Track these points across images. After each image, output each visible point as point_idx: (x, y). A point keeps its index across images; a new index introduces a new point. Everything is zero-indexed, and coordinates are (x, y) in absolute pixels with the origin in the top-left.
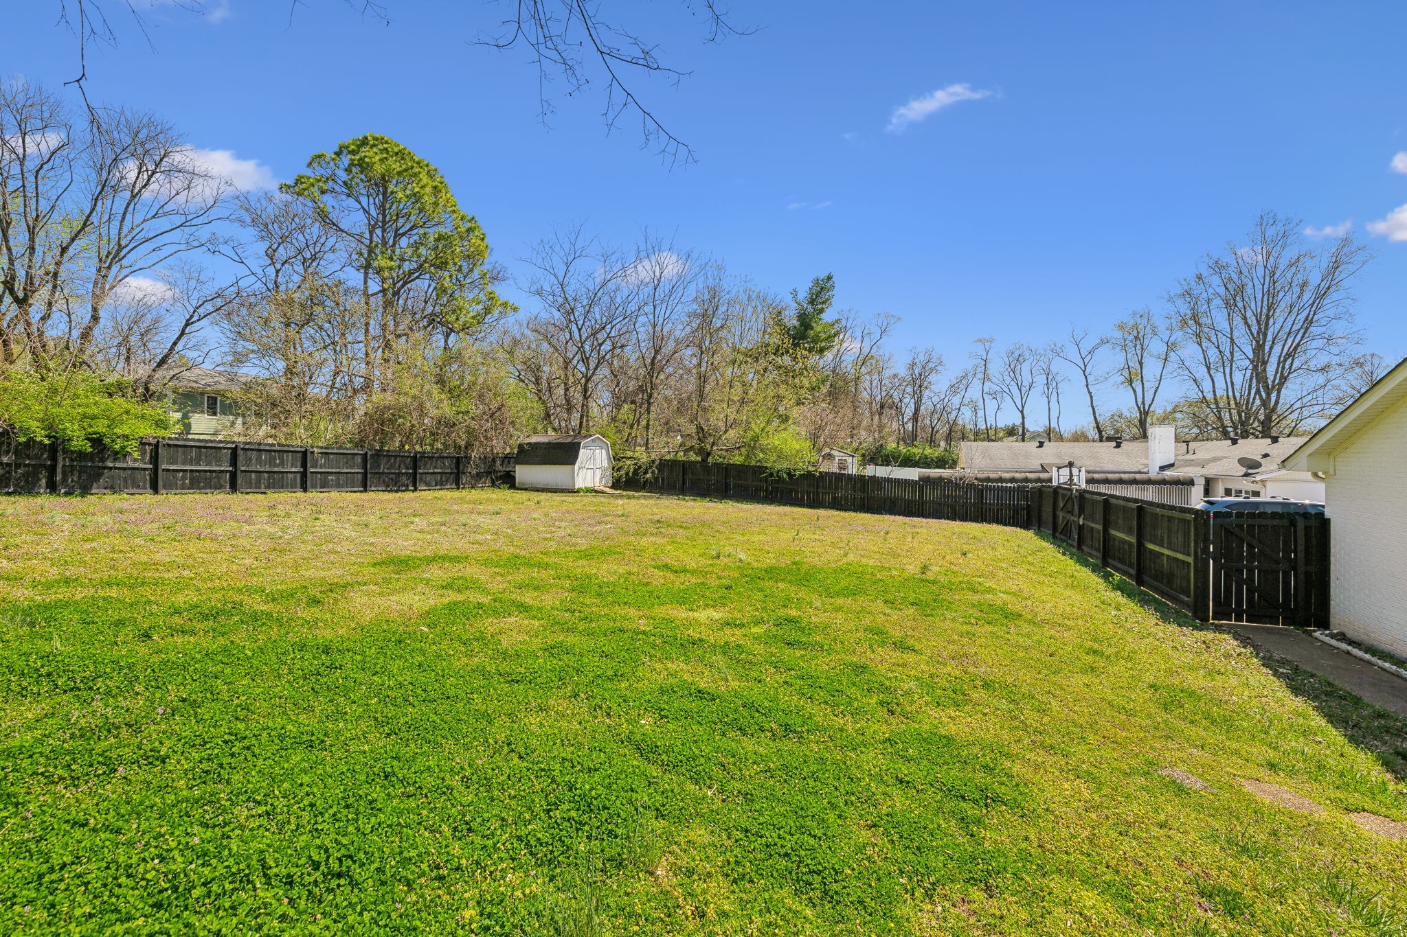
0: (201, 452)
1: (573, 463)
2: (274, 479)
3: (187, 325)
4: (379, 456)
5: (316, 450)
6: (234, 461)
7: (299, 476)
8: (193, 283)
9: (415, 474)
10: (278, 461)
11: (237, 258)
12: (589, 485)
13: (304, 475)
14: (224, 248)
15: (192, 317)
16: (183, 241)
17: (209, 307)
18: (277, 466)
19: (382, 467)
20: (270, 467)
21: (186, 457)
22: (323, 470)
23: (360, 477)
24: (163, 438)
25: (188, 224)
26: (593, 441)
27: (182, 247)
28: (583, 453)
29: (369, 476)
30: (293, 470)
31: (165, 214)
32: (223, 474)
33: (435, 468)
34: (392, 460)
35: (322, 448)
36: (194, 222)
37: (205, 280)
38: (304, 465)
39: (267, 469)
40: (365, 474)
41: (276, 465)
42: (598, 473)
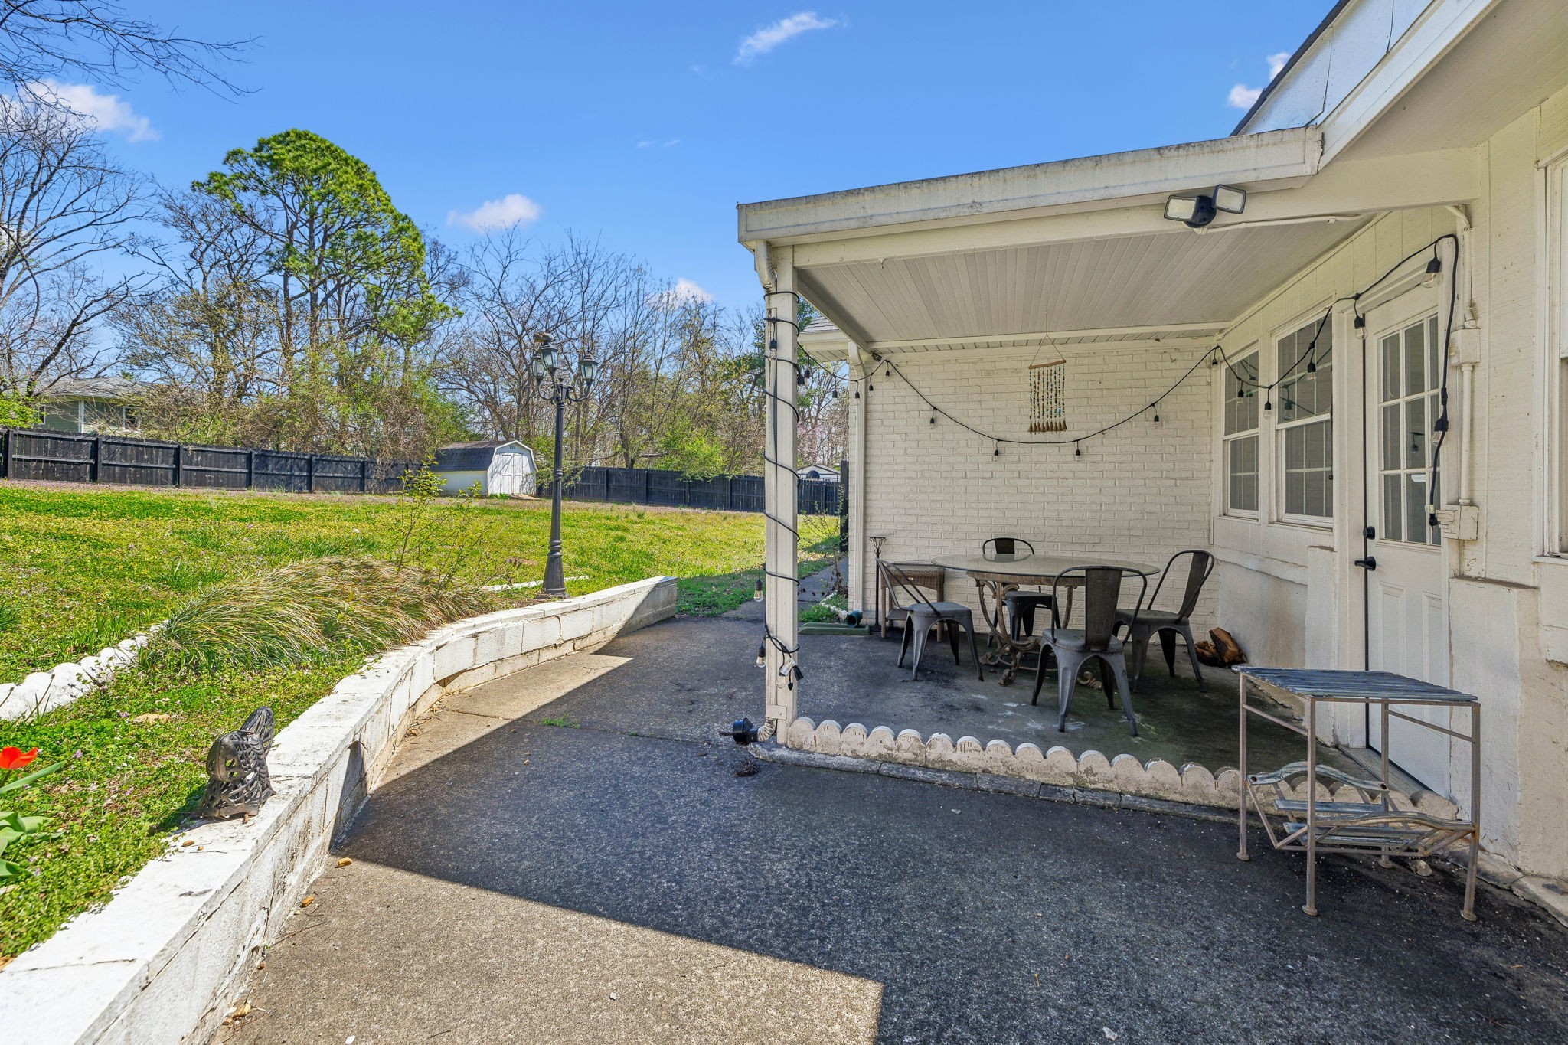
0: (57, 444)
1: (486, 469)
2: (141, 473)
3: (73, 326)
4: (266, 456)
5: (190, 447)
6: (95, 453)
7: (170, 472)
8: (78, 282)
9: (310, 477)
10: (146, 457)
11: (158, 260)
12: (506, 491)
13: (176, 472)
14: (142, 249)
15: (78, 317)
16: (97, 240)
17: (95, 308)
18: (146, 461)
19: (270, 467)
20: (137, 461)
21: (40, 447)
22: (200, 468)
23: (244, 476)
24: (15, 428)
25: (98, 222)
26: (511, 447)
27: (94, 247)
28: (496, 458)
29: (253, 476)
30: (164, 466)
31: (74, 212)
32: (83, 467)
33: (335, 471)
34: (283, 461)
35: (198, 445)
36: (105, 221)
37: (91, 279)
38: (177, 461)
39: (134, 463)
40: (249, 474)
41: (143, 460)
42: (518, 481)
